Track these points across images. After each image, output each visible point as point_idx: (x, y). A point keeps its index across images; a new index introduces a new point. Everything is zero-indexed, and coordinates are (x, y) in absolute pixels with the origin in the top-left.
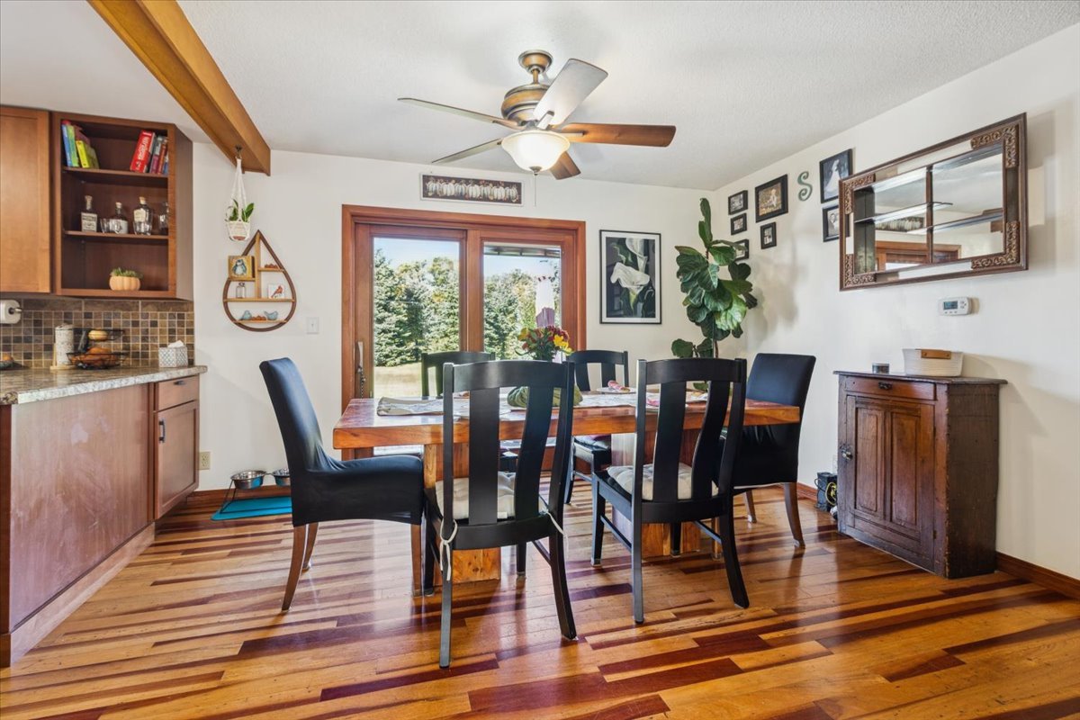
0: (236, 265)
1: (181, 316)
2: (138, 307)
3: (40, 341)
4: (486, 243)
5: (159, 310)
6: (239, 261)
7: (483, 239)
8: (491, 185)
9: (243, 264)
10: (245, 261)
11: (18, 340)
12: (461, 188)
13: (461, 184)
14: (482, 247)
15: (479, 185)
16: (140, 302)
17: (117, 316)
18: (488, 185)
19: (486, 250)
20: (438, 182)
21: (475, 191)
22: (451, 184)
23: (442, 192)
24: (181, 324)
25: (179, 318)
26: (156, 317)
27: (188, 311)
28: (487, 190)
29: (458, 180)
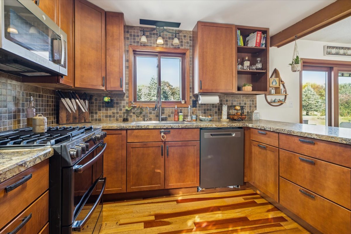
0: (273, 82)
1: (253, 101)
2: (241, 97)
3: (214, 110)
4: (339, 72)
5: (247, 99)
6: (274, 80)
7: (339, 70)
8: (347, 49)
9: (276, 81)
10: (276, 80)
11: (208, 110)
12: (337, 50)
13: (337, 49)
14: (338, 73)
15: (343, 49)
16: (241, 95)
17: (235, 101)
18: (346, 49)
19: (339, 74)
20: (330, 49)
21: (342, 51)
22: (334, 49)
23: (331, 52)
24: (253, 104)
25: (252, 102)
26: (246, 101)
27: (255, 99)
28: (346, 51)
29: (337, 48)
